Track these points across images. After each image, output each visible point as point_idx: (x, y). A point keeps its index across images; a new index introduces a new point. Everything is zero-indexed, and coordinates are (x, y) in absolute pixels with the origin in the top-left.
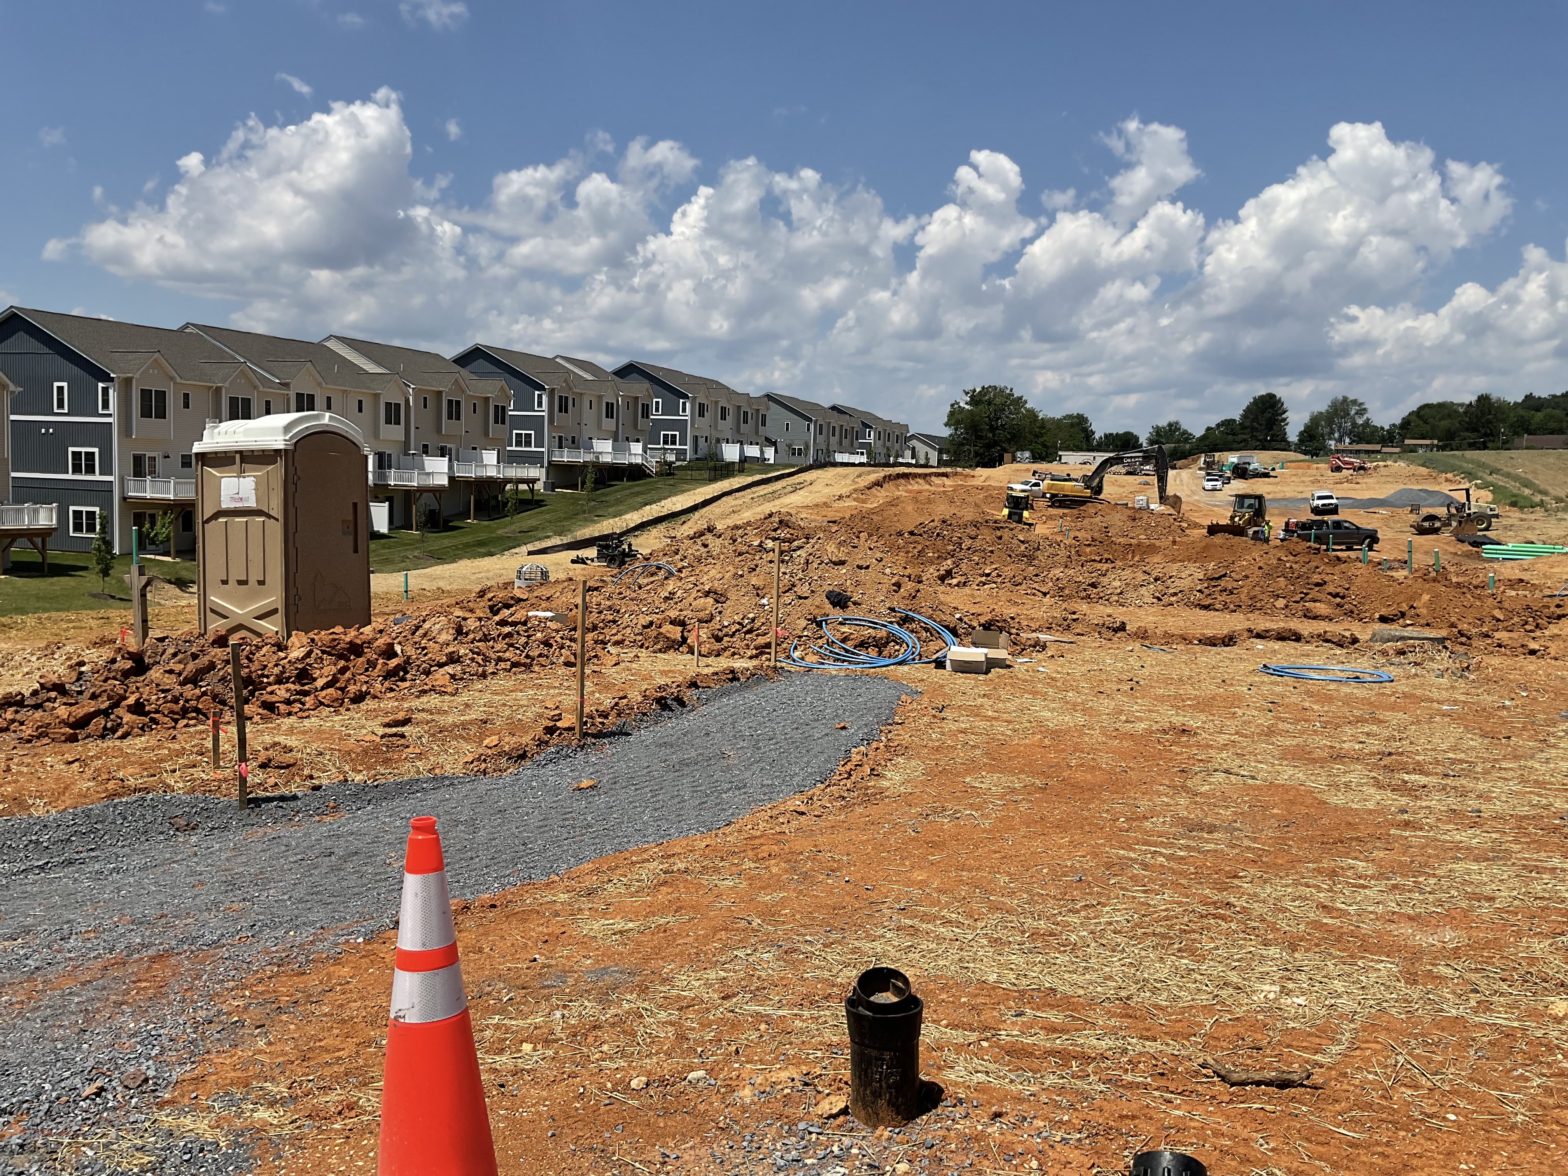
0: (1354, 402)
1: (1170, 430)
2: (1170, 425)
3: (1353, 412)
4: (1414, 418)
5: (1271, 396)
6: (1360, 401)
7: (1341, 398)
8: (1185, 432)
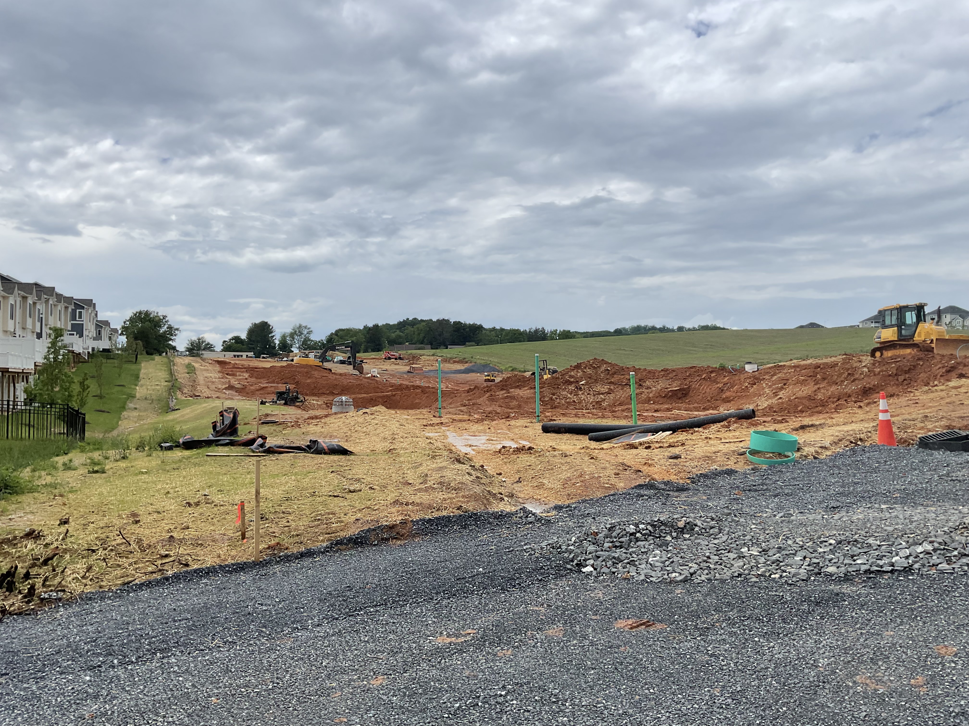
0: (306, 327)
1: (199, 342)
2: (199, 339)
3: (305, 333)
4: (334, 336)
5: (266, 323)
6: (308, 327)
7: (298, 325)
8: (208, 344)
